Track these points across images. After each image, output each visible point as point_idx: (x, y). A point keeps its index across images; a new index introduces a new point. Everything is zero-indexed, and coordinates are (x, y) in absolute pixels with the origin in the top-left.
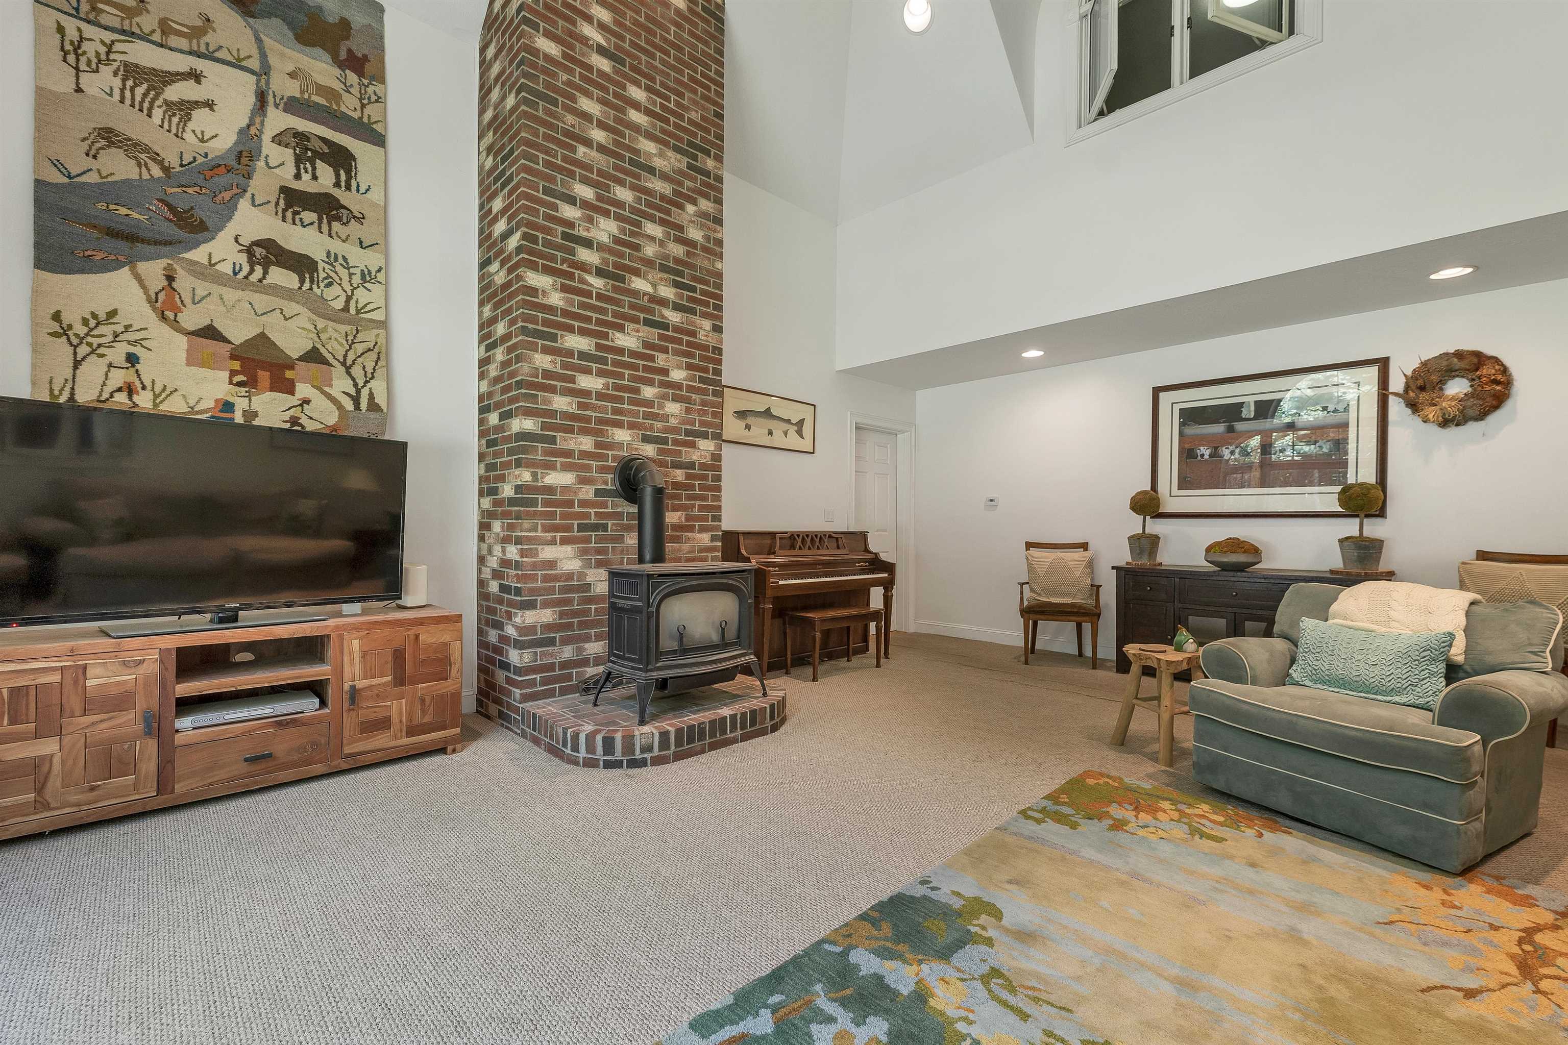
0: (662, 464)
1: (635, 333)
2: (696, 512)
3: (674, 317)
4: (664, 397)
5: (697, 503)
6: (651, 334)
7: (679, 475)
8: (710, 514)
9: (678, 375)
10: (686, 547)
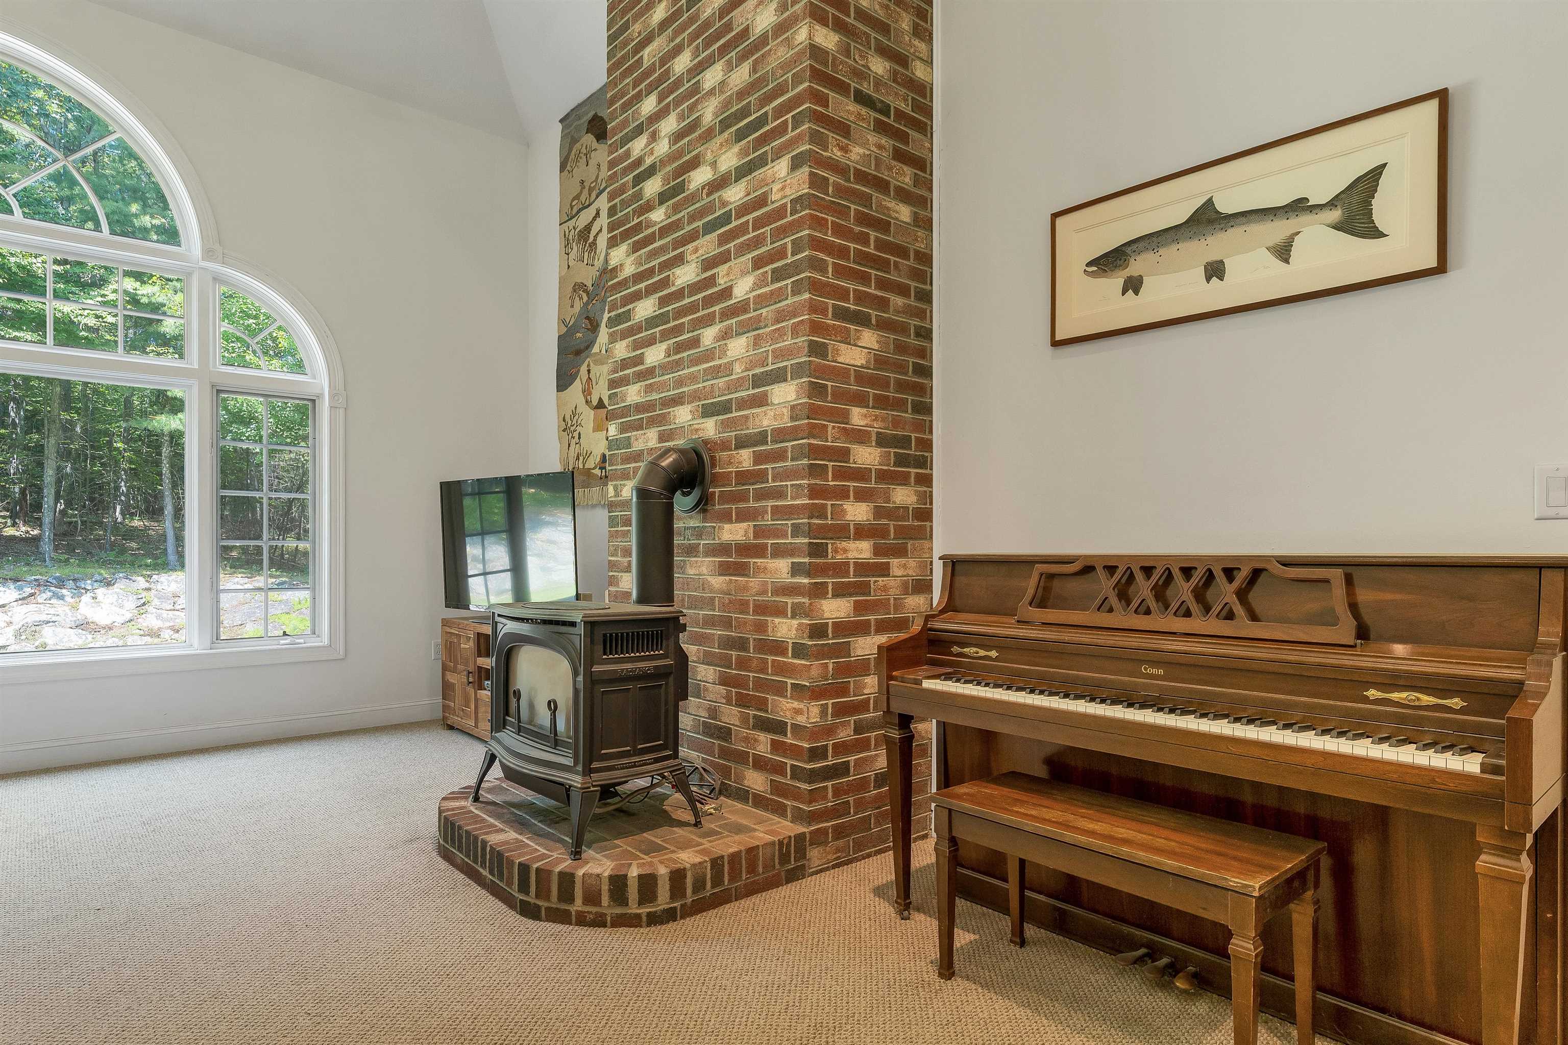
0: (725, 446)
1: (694, 257)
2: (768, 520)
3: (735, 195)
4: (726, 335)
5: (771, 503)
6: (709, 245)
7: (745, 458)
9: (743, 288)
10: (754, 583)
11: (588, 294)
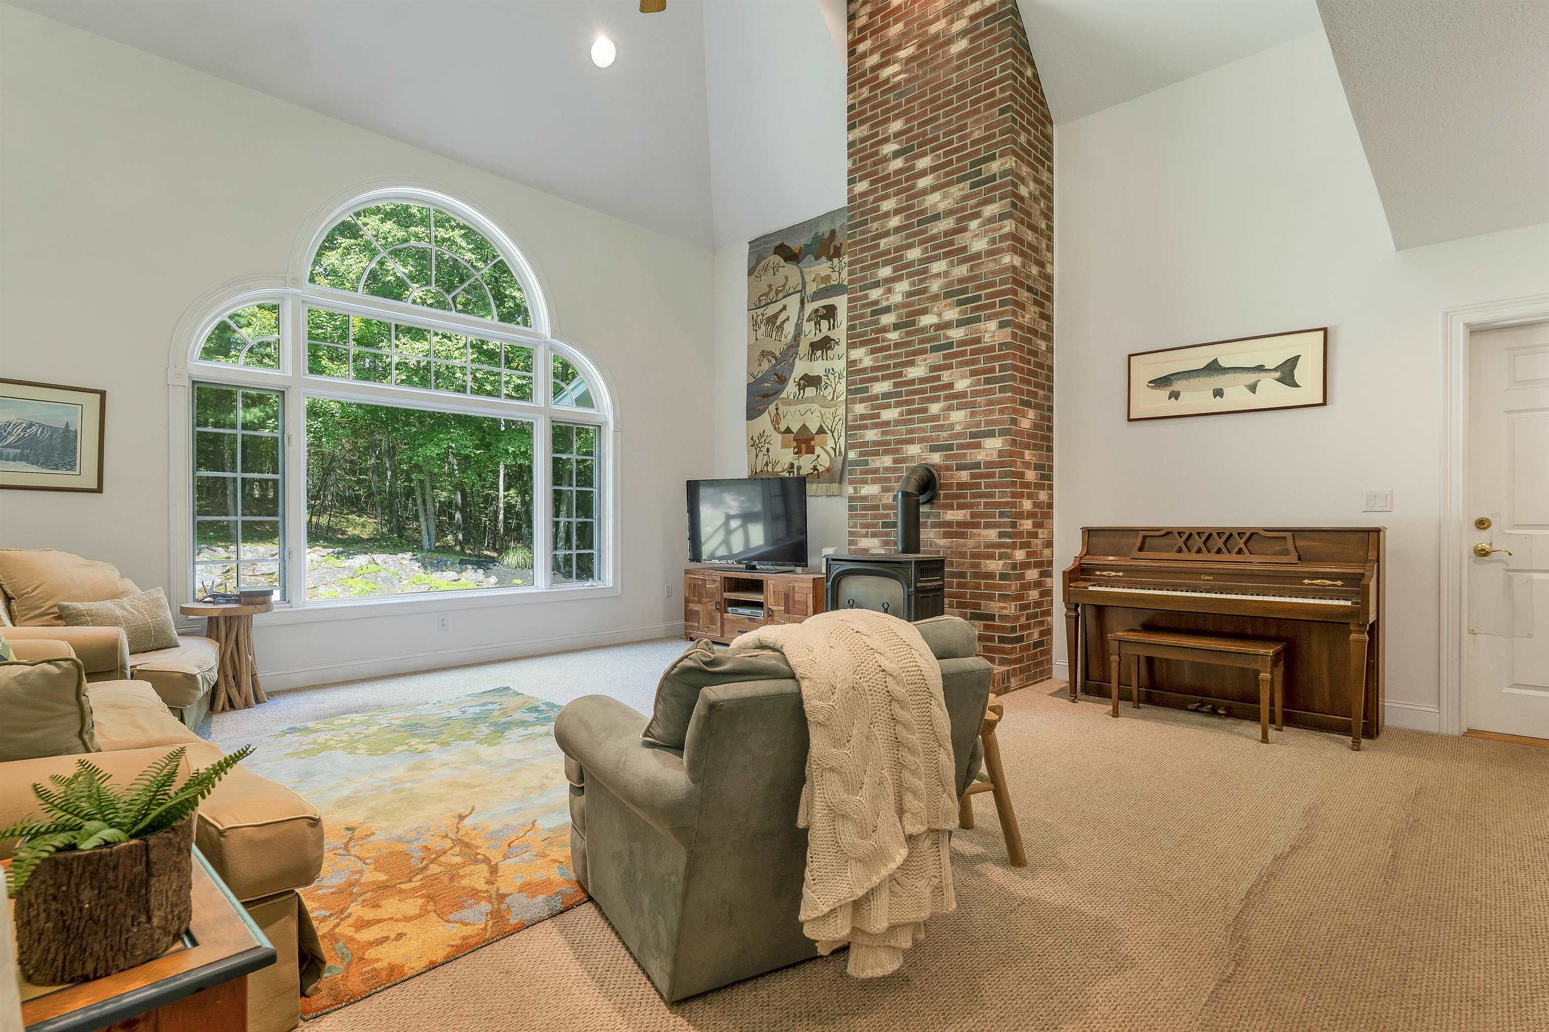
0: (948, 468)
1: (923, 363)
2: (981, 509)
3: (957, 334)
4: (950, 408)
5: (983, 500)
6: (935, 358)
7: (964, 476)
8: (997, 511)
9: (961, 385)
10: (970, 542)
11: (776, 359)
